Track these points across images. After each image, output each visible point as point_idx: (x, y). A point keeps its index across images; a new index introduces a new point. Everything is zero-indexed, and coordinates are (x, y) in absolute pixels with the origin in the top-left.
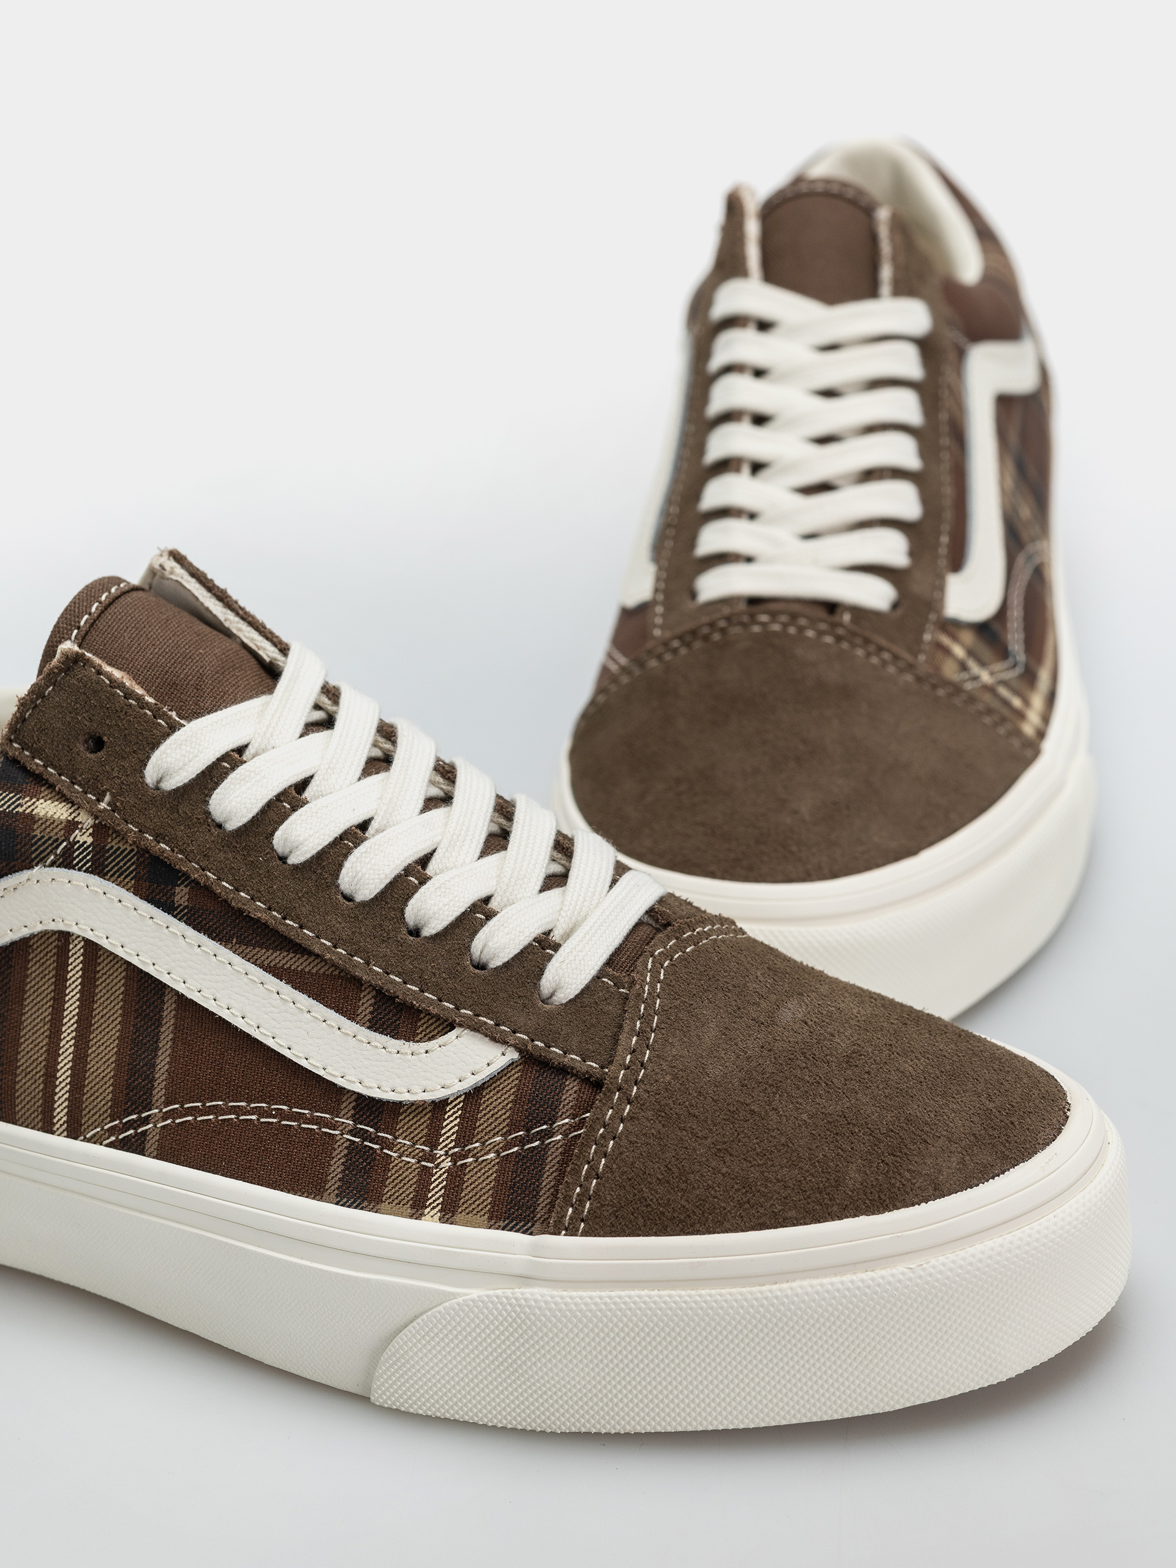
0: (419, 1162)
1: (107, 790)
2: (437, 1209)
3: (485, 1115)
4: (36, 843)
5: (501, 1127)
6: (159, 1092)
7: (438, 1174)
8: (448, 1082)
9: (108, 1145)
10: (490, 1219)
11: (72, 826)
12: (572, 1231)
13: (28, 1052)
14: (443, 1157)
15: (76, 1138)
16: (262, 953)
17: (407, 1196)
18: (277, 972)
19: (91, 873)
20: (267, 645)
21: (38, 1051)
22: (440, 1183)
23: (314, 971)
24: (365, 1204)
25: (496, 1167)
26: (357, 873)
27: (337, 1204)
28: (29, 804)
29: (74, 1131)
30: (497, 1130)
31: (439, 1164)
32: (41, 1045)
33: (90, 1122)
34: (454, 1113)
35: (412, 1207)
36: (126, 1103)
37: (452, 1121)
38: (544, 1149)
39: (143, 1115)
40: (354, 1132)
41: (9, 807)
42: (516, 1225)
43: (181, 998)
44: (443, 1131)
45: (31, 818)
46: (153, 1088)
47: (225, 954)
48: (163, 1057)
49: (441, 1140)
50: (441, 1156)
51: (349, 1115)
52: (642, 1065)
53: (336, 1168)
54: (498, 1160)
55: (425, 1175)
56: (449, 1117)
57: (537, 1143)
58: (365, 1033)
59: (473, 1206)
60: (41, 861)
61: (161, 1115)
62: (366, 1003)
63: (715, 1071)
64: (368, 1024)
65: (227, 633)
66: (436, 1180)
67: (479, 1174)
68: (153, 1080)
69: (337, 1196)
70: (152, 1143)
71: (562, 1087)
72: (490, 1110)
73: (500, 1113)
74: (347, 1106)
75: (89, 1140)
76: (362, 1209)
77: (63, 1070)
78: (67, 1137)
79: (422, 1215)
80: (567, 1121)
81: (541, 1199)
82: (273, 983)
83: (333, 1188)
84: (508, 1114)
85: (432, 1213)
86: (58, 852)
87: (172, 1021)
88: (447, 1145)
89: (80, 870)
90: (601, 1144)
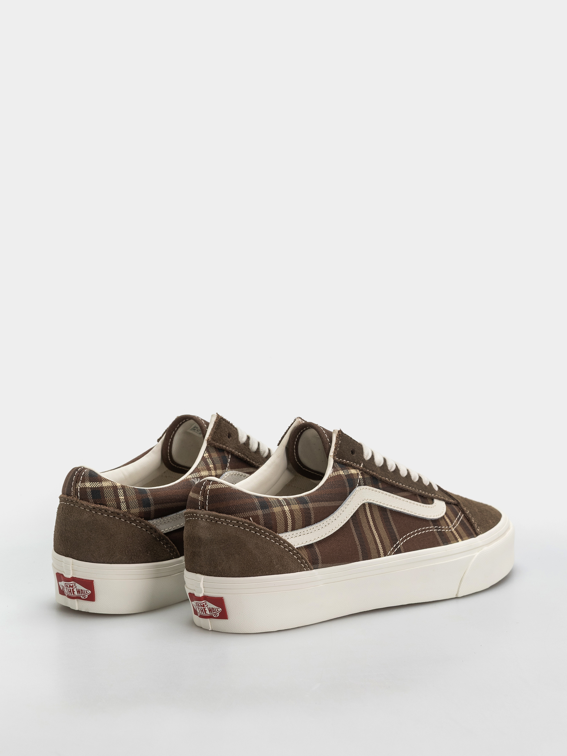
0: (449, 530)
1: (361, 462)
2: (459, 538)
4: (354, 481)
6: (397, 536)
7: (454, 531)
9: (393, 554)
10: (468, 537)
11: (358, 474)
12: (481, 534)
13: (369, 538)
14: (452, 528)
17: (453, 538)
18: (404, 497)
19: (365, 485)
21: (371, 537)
22: (456, 533)
23: (408, 495)
25: (460, 526)
27: (444, 545)
28: (350, 471)
29: (385, 555)
30: (454, 519)
32: (370, 535)
33: (388, 551)
36: (392, 543)
37: (448, 520)
39: (397, 543)
40: (436, 529)
42: (472, 537)
43: (390, 509)
45: (352, 475)
47: (395, 496)
48: (394, 527)
49: (449, 524)
53: (438, 538)
55: (452, 533)
56: (446, 519)
57: (461, 519)
58: (424, 505)
59: (465, 535)
60: (356, 486)
61: (400, 542)
66: (454, 533)
67: (459, 529)
68: (395, 534)
70: (402, 549)
71: (453, 507)
72: (450, 515)
74: (431, 523)
75: (389, 555)
76: (448, 544)
77: (377, 539)
80: (460, 513)
81: (471, 530)
83: (441, 542)
84: (453, 515)
86: (358, 482)
87: (391, 516)
89: (363, 485)
90: (469, 515)
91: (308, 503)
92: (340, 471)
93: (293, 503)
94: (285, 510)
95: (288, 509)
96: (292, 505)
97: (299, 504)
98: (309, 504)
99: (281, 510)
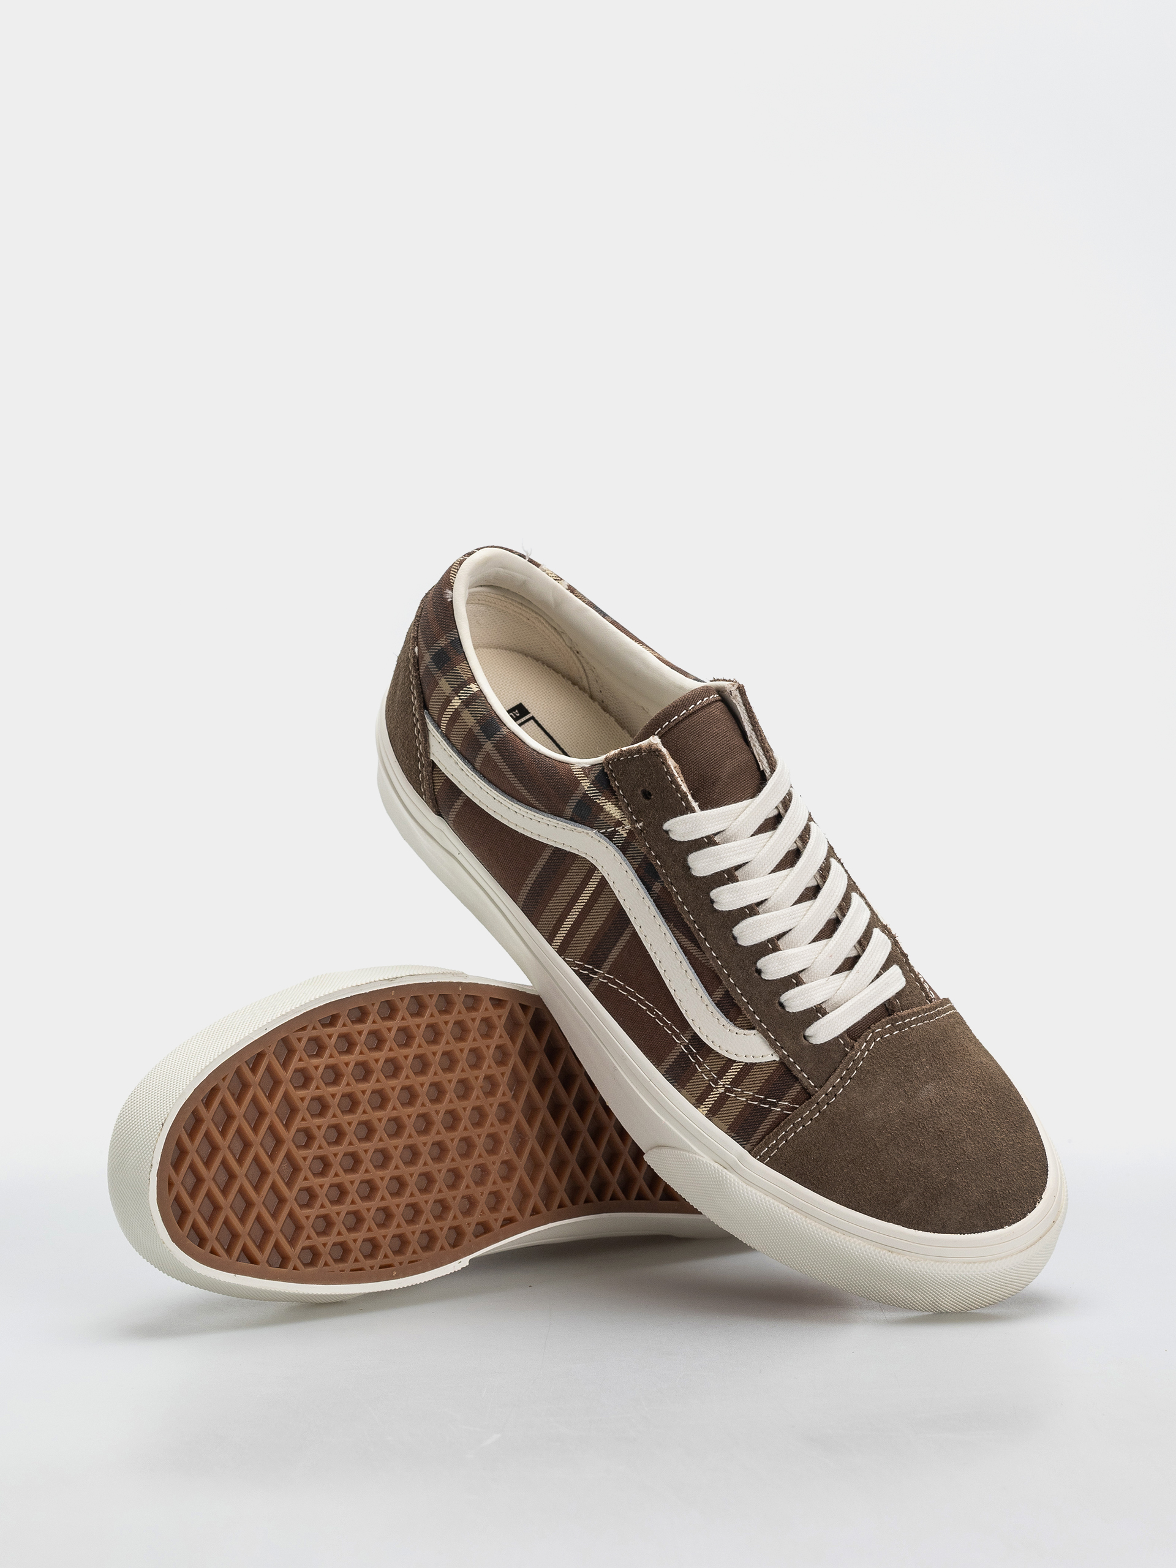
0: (709, 1080)
1: (642, 821)
2: (706, 1109)
3: (750, 1078)
4: (598, 821)
5: (754, 1088)
6: (607, 965)
7: (715, 1093)
8: (739, 1054)
9: (574, 971)
10: (728, 1129)
11: (619, 823)
12: (761, 1160)
13: (555, 903)
14: (721, 1086)
15: (560, 956)
16: (682, 938)
17: (697, 1094)
18: (686, 952)
19: (619, 849)
20: (765, 761)
21: (560, 906)
22: (714, 1097)
23: (703, 961)
24: (676, 1084)
25: (743, 1106)
26: (743, 932)
27: (663, 1075)
28: (603, 801)
29: (561, 952)
30: (752, 1089)
31: (718, 1088)
32: (562, 904)
33: (570, 954)
34: (736, 1069)
35: (696, 1100)
36: (590, 959)
37: (733, 1072)
38: (769, 1111)
39: (596, 970)
40: (687, 1047)
41: (593, 796)
42: (738, 1139)
43: (635, 935)
44: (727, 1074)
45: (601, 809)
46: (605, 961)
47: (665, 928)
48: (617, 950)
49: (724, 1077)
50: (721, 1085)
51: (688, 1038)
52: (835, 1095)
53: (671, 1059)
54: (745, 1103)
55: (709, 1089)
56: (733, 1069)
57: (767, 1106)
58: (712, 1007)
59: (723, 1118)
60: (599, 829)
61: (604, 976)
62: (719, 993)
63: (870, 1115)
64: (716, 1002)
65: (748, 743)
66: (713, 1095)
67: (733, 1105)
68: (607, 958)
69: (665, 1071)
70: (594, 984)
71: (793, 1085)
72: (753, 1078)
73: (757, 1082)
74: (689, 1034)
75: (566, 961)
76: (673, 1085)
77: (568, 923)
78: (557, 952)
79: (699, 1107)
80: (786, 1103)
81: (756, 1135)
82: (681, 956)
83: (665, 1067)
84: (760, 1084)
85: (703, 1109)
86: (608, 830)
87: (628, 938)
88: (726, 1082)
89: (615, 844)
90: (796, 1126)
91: (490, 740)
92: (587, 781)
93: (473, 711)
94: (453, 701)
95: (456, 707)
96: (469, 711)
97: (477, 723)
98: (489, 742)
99: (447, 695)
